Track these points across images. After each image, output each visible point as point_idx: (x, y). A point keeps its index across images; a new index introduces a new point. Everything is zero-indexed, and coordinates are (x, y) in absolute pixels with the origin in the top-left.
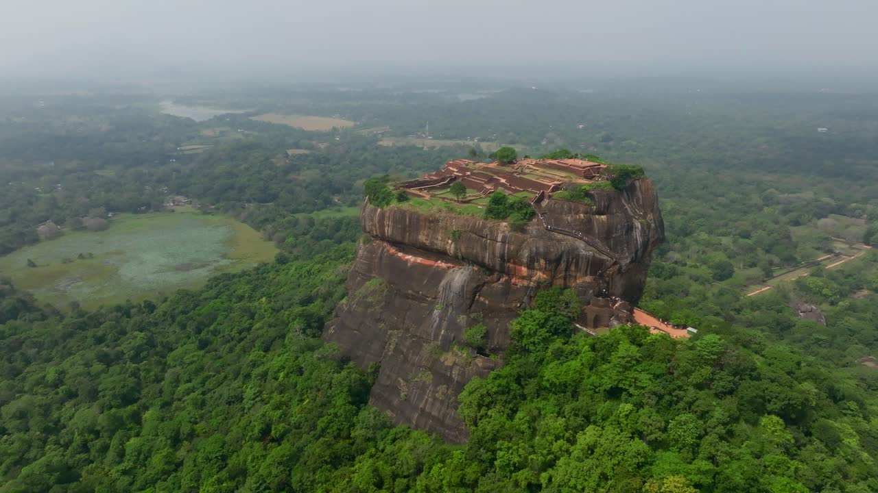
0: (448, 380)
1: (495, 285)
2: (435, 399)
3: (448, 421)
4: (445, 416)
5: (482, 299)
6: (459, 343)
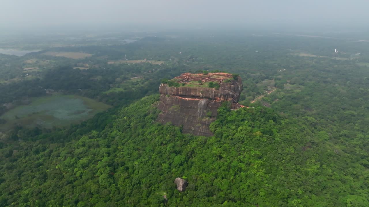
0: (205, 124)
1: (212, 102)
2: (203, 129)
3: (207, 133)
4: (206, 131)
5: (209, 106)
6: (205, 116)
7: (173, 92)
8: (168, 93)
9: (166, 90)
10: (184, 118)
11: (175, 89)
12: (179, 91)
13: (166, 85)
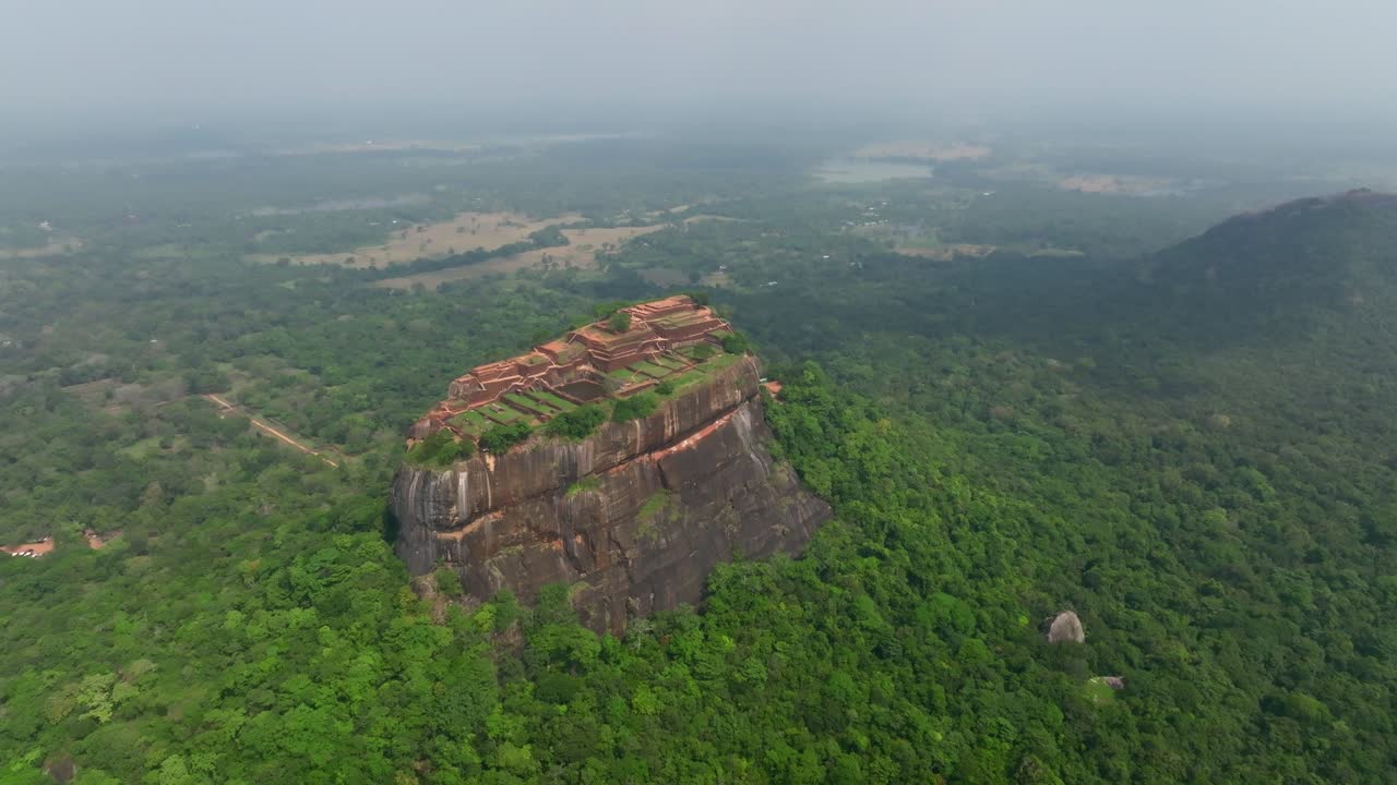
0: (797, 488)
5: (756, 424)
6: (773, 463)
7: (627, 448)
8: (585, 472)
9: (555, 468)
10: (721, 519)
11: (636, 430)
12: (666, 423)
13: (525, 448)
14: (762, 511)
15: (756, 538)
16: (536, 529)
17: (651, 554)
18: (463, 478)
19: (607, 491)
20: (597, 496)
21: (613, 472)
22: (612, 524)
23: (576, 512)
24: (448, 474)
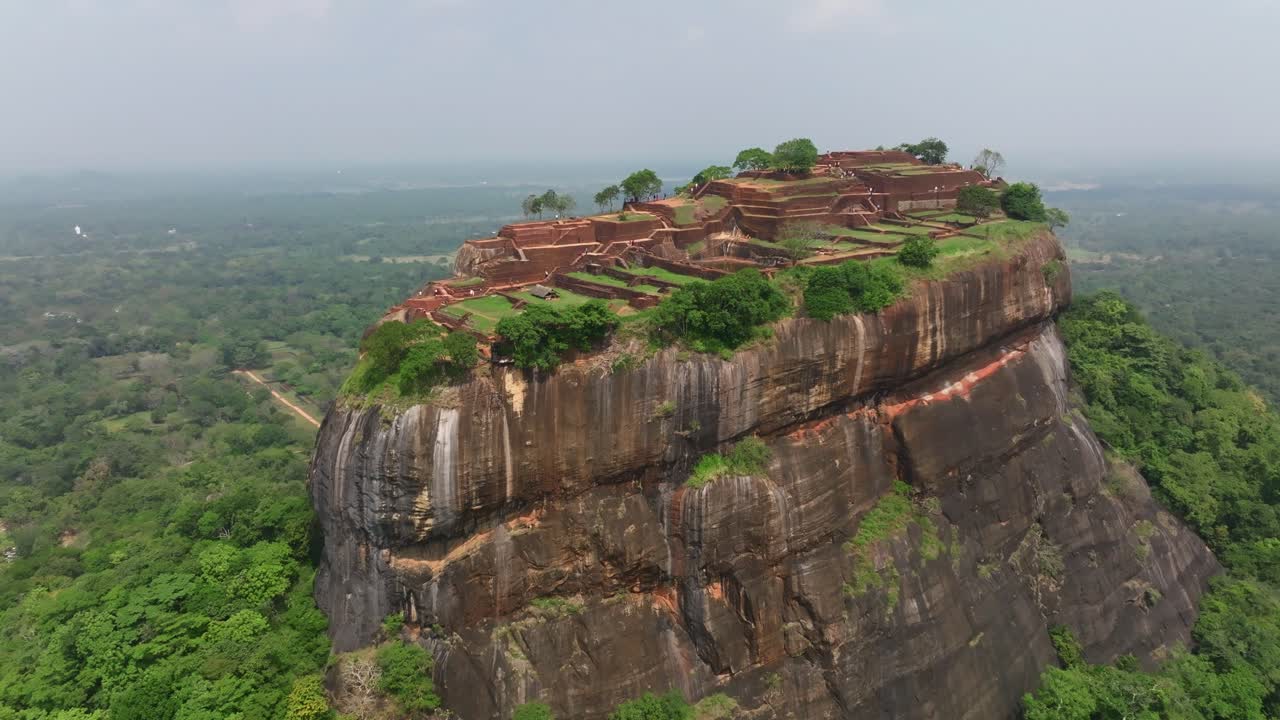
7: (833, 378)
8: (736, 428)
9: (668, 415)
10: (1024, 560)
11: (855, 336)
12: (920, 329)
13: (598, 364)
14: (1104, 547)
15: (1098, 608)
16: (616, 558)
17: (884, 636)
18: (447, 426)
19: (785, 477)
20: (761, 488)
21: (798, 439)
22: (795, 555)
23: (711, 525)
24: (414, 412)
